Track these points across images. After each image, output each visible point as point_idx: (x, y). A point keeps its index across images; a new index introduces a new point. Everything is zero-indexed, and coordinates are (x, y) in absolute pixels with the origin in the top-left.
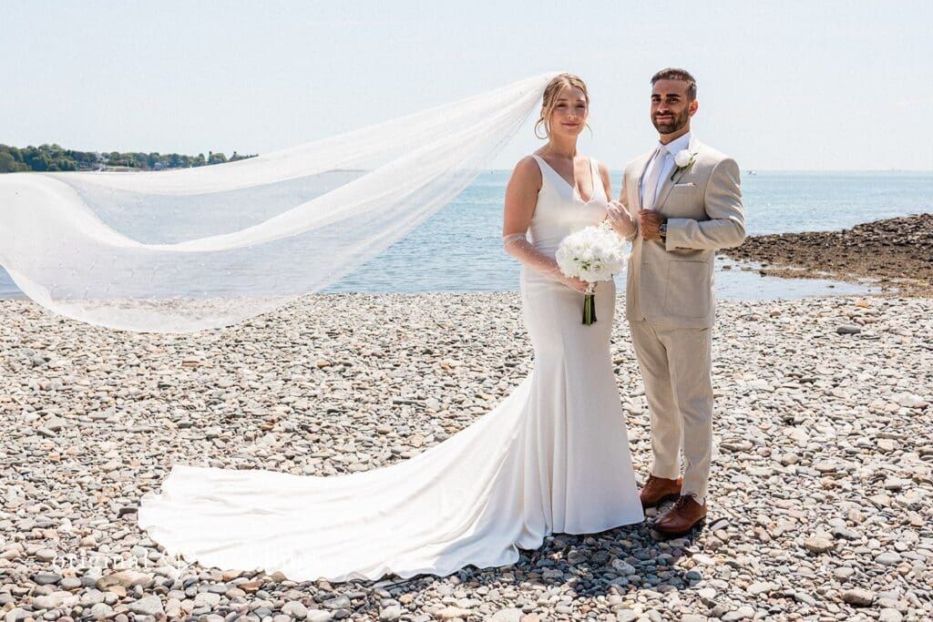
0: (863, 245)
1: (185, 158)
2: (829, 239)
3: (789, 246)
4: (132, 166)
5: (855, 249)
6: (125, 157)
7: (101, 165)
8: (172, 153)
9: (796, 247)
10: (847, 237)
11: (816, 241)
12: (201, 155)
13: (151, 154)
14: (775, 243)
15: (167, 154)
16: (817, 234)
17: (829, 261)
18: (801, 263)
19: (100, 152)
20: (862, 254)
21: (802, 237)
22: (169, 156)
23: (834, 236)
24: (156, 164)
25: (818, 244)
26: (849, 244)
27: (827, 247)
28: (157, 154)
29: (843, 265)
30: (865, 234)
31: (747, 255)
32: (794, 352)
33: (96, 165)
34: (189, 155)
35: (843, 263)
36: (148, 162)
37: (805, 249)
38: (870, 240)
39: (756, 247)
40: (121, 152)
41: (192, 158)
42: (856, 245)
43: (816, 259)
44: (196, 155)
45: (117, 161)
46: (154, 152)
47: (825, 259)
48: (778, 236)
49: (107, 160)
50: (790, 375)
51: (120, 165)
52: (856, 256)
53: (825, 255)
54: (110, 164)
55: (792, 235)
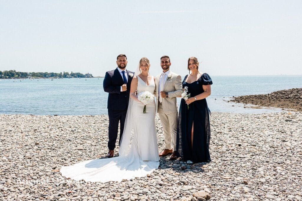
0: (275, 98)
1: (56, 74)
2: (264, 97)
3: (252, 99)
4: (39, 76)
5: (273, 100)
6: (36, 74)
7: (29, 76)
8: (52, 72)
9: (254, 99)
10: (270, 96)
11: (260, 97)
12: (61, 73)
13: (45, 73)
14: (247, 98)
15: (50, 72)
16: (260, 95)
17: (265, 103)
18: (256, 104)
19: (29, 72)
20: (275, 101)
21: (255, 96)
22: (51, 73)
23: (265, 96)
24: (47, 76)
25: (261, 98)
26: (271, 98)
27: (264, 99)
28: (47, 73)
29: (269, 105)
30: (275, 95)
31: (239, 102)
32: (276, 126)
33: (28, 76)
34: (57, 73)
35: (270, 104)
36: (44, 75)
37: (257, 100)
38: (277, 97)
39: (242, 100)
40: (35, 72)
41: (58, 74)
42: (273, 98)
43: (261, 103)
44: (59, 73)
45: (35, 75)
46: (46, 72)
47: (263, 103)
48: (248, 96)
49: (31, 75)
50: (278, 131)
51: (35, 76)
52: (273, 102)
53: (264, 101)
54: (32, 76)
55: (252, 96)
